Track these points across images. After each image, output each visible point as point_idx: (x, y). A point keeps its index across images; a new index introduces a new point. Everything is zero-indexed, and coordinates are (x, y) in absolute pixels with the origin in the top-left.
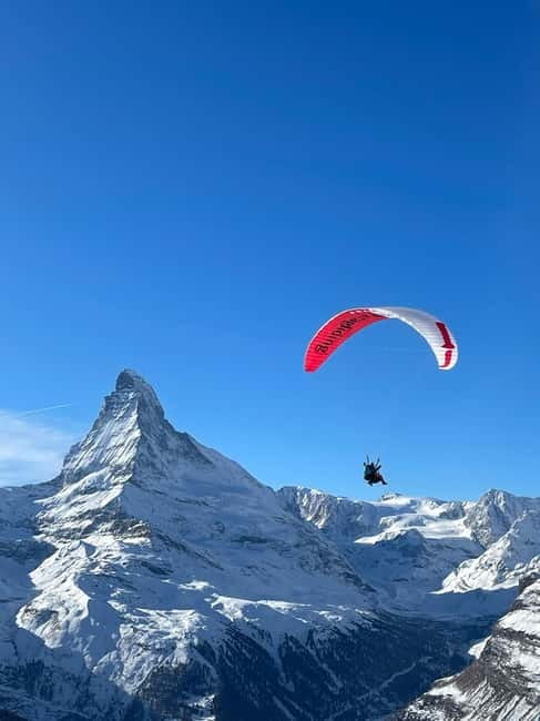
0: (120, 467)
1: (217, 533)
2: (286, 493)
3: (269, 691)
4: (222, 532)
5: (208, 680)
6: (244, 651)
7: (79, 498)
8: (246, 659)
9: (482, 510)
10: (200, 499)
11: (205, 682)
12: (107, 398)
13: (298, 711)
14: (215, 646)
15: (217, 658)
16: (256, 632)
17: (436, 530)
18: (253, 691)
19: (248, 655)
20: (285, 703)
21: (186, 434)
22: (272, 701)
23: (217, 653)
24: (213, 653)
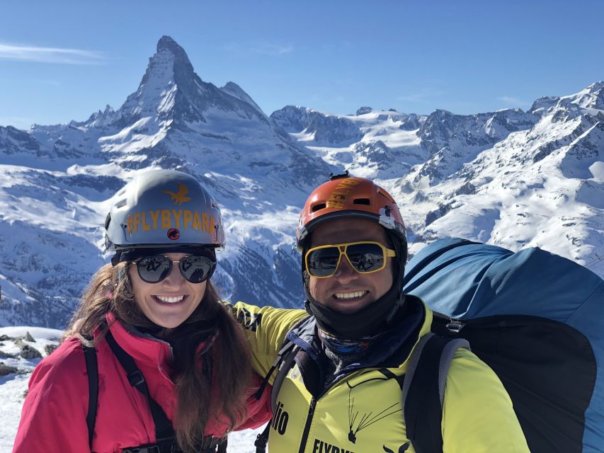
0: (163, 113)
1: (235, 160)
2: (288, 111)
3: (266, 288)
4: (238, 159)
5: (227, 285)
6: (250, 262)
7: (136, 136)
8: (252, 267)
9: (429, 125)
10: (222, 135)
11: (225, 286)
12: (151, 59)
13: (285, 300)
14: (231, 262)
15: (233, 269)
16: (259, 247)
17: (397, 139)
18: (256, 289)
19: (253, 265)
20: (276, 295)
21: (210, 84)
22: (268, 294)
23: (233, 266)
24: (230, 266)
